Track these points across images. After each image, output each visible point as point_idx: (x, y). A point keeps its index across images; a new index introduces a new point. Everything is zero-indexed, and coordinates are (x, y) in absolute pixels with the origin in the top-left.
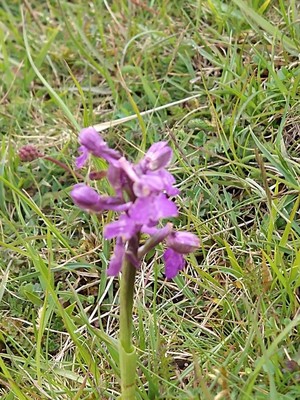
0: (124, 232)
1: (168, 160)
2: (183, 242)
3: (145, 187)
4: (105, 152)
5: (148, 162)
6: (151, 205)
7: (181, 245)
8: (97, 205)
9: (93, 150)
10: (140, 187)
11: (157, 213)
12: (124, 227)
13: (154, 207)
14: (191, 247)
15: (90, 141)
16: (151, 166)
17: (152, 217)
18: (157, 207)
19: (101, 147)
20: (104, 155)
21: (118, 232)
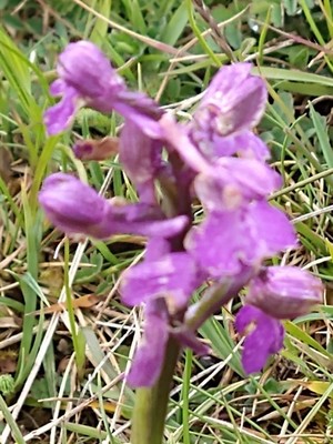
0: (170, 287)
1: (256, 109)
2: (284, 293)
3: (229, 189)
4: (121, 100)
5: (213, 115)
6: (241, 226)
7: (281, 301)
8: (103, 224)
9: (94, 96)
10: (217, 187)
11: (254, 245)
12: (169, 275)
13: (247, 231)
14: (302, 302)
15: (86, 74)
16: (220, 125)
17: (242, 255)
18: (254, 232)
19: (112, 89)
20: (121, 106)
21: (157, 287)
